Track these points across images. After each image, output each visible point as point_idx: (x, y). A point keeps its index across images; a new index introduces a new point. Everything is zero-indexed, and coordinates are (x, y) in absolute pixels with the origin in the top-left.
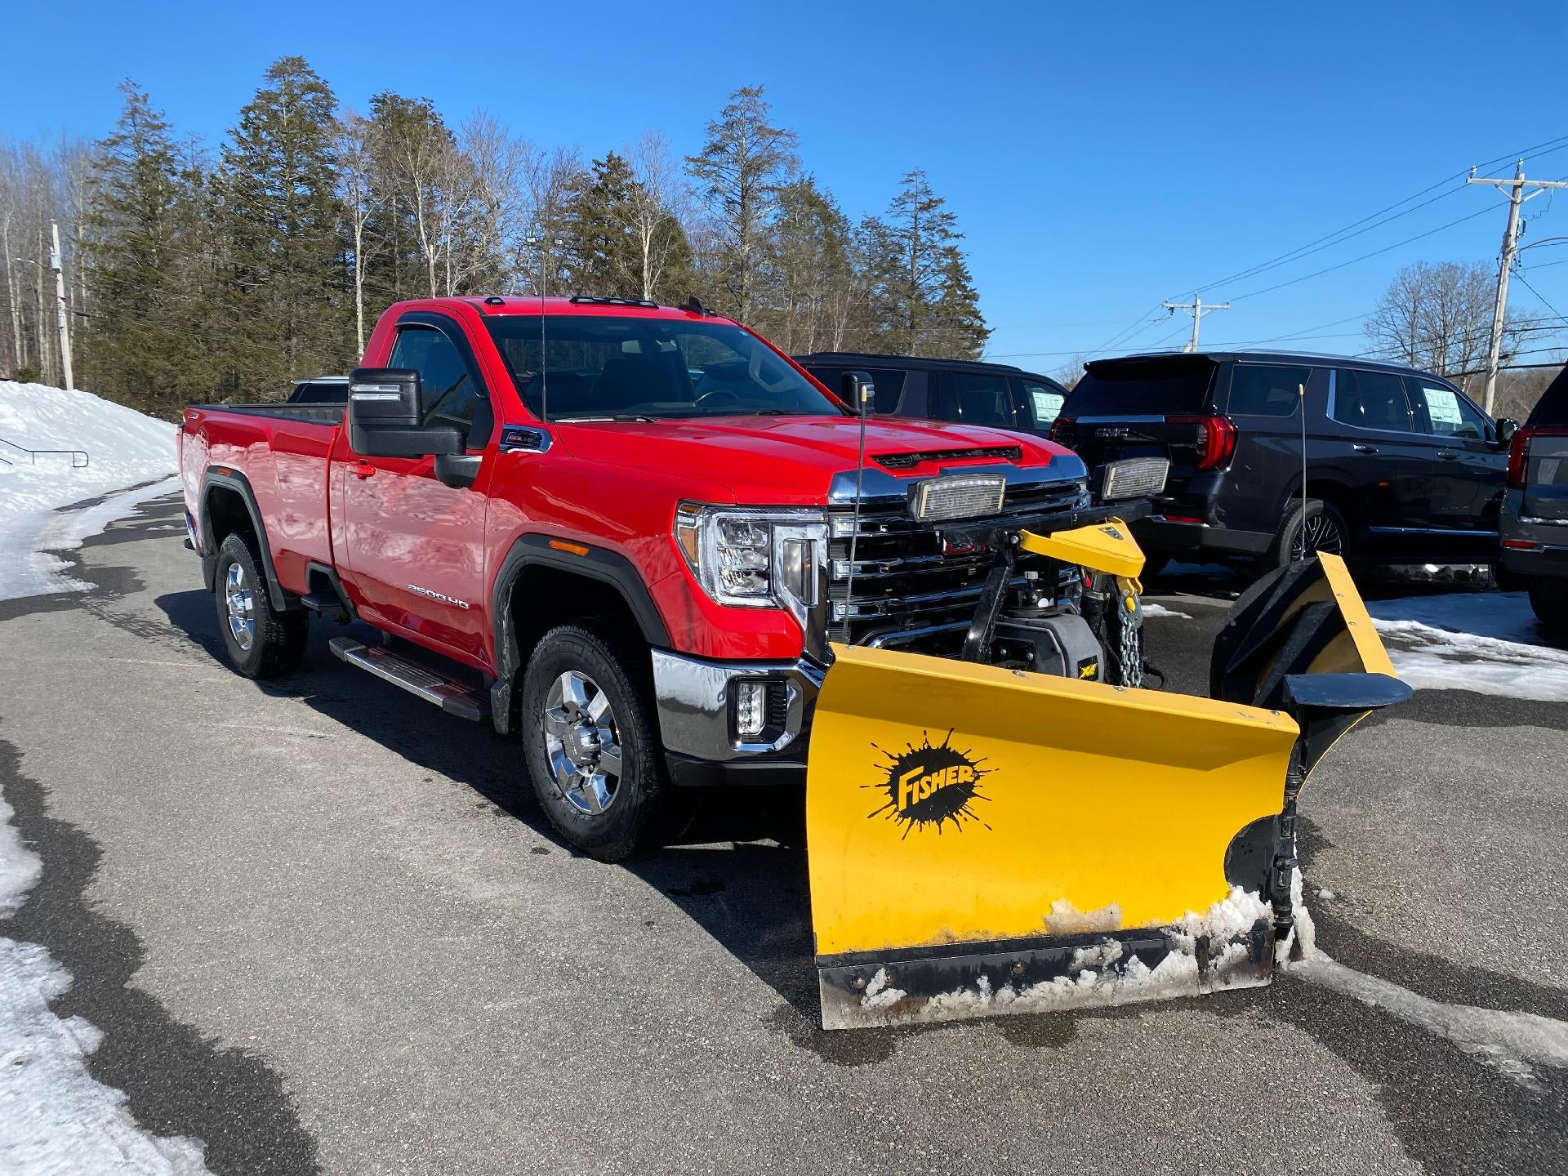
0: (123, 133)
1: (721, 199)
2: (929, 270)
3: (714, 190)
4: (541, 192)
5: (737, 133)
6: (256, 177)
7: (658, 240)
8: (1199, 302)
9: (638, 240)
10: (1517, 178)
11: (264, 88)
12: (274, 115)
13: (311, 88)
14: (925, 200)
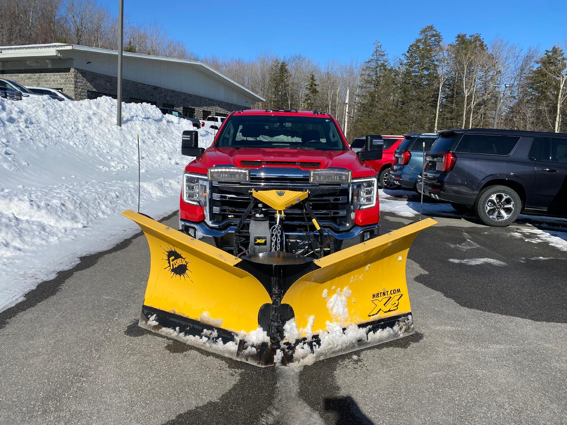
0: (373, 58)
11: (418, 38)
12: (418, 47)
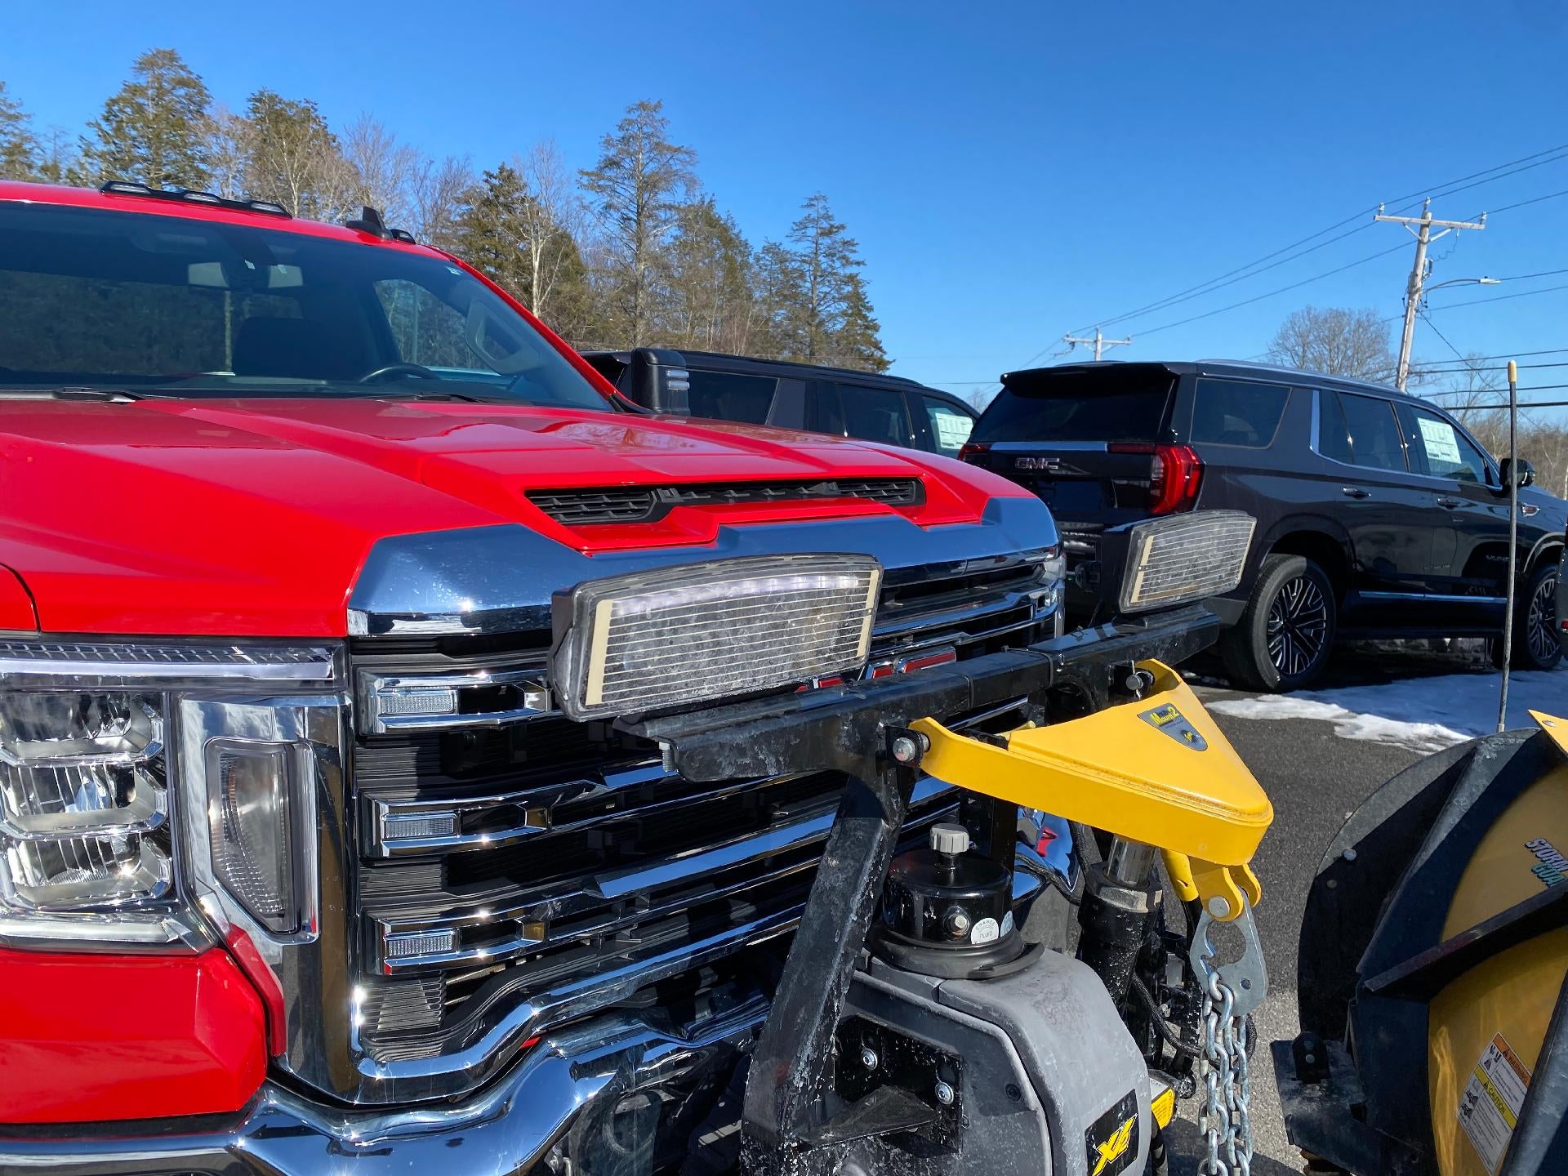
1: (617, 215)
2: (829, 297)
3: (608, 206)
4: (429, 203)
5: (634, 148)
6: (119, 173)
7: (548, 256)
8: (1100, 337)
9: (528, 254)
10: (1424, 217)
11: (132, 81)
12: (140, 109)
13: (182, 83)
14: (825, 225)
